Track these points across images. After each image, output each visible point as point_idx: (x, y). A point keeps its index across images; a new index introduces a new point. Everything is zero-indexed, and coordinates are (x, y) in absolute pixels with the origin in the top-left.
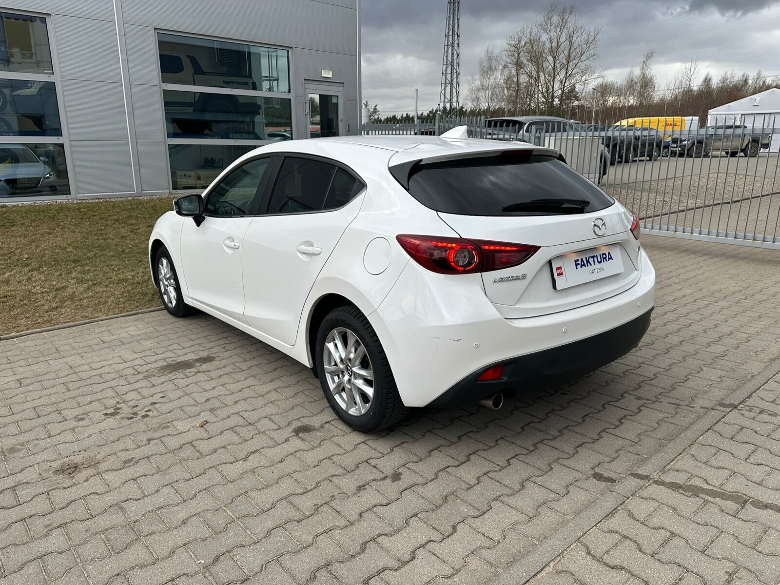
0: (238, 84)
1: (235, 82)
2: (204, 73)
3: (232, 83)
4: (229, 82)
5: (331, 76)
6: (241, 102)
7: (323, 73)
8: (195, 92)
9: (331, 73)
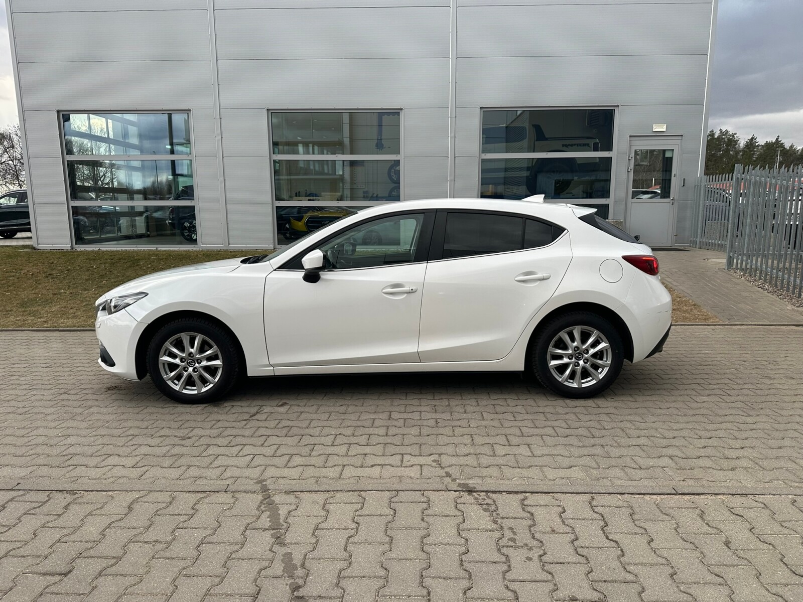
0: (578, 146)
1: (575, 145)
2: (546, 139)
3: (572, 145)
4: (569, 145)
5: (664, 130)
6: (578, 163)
7: (654, 127)
8: (533, 159)
9: (665, 127)
